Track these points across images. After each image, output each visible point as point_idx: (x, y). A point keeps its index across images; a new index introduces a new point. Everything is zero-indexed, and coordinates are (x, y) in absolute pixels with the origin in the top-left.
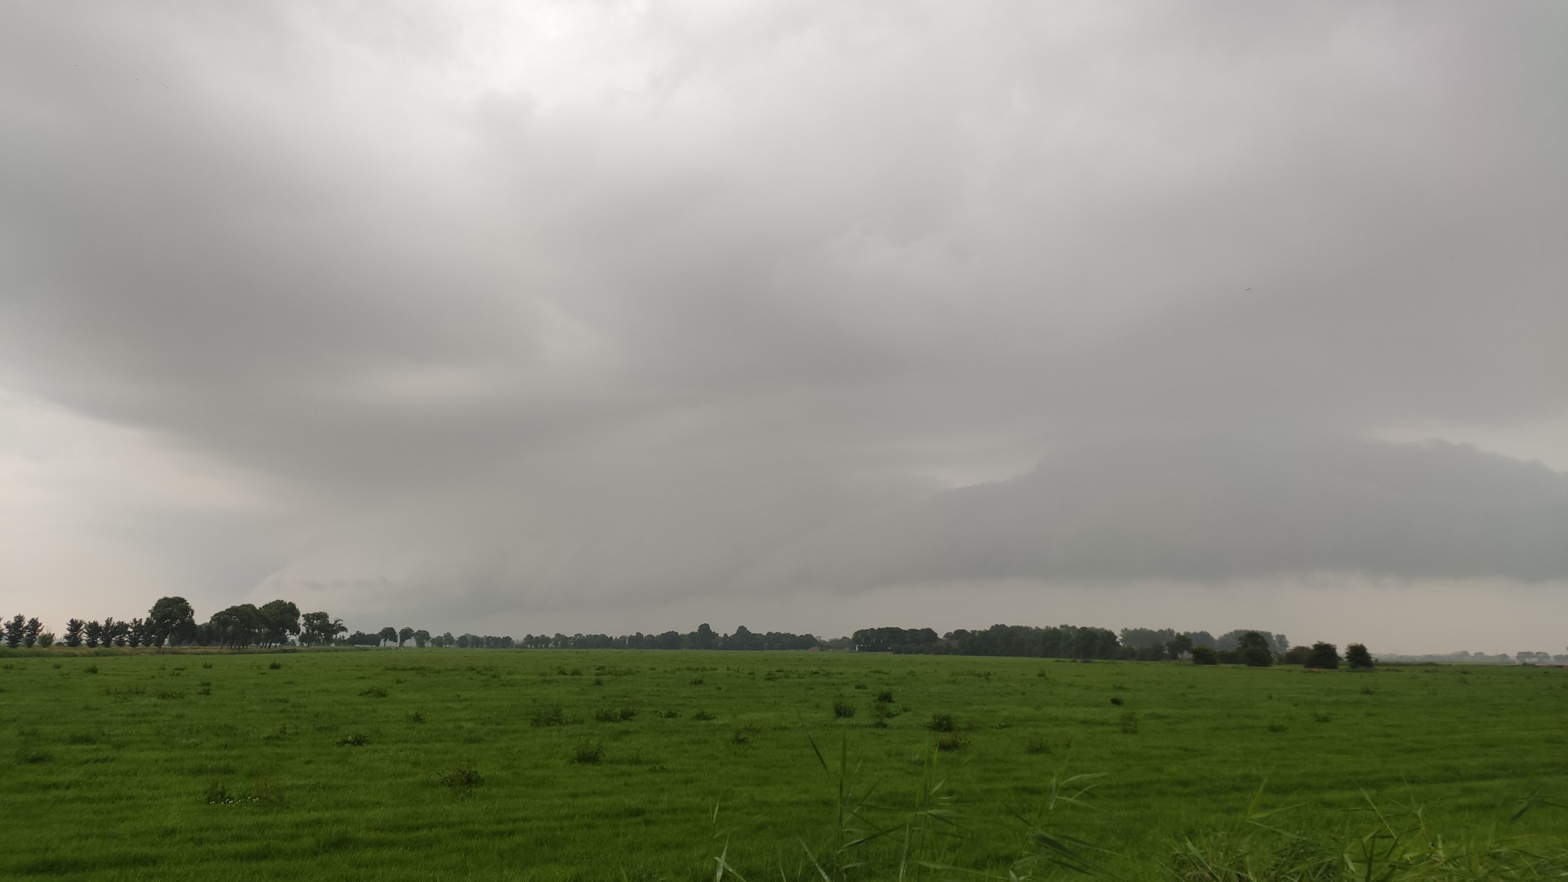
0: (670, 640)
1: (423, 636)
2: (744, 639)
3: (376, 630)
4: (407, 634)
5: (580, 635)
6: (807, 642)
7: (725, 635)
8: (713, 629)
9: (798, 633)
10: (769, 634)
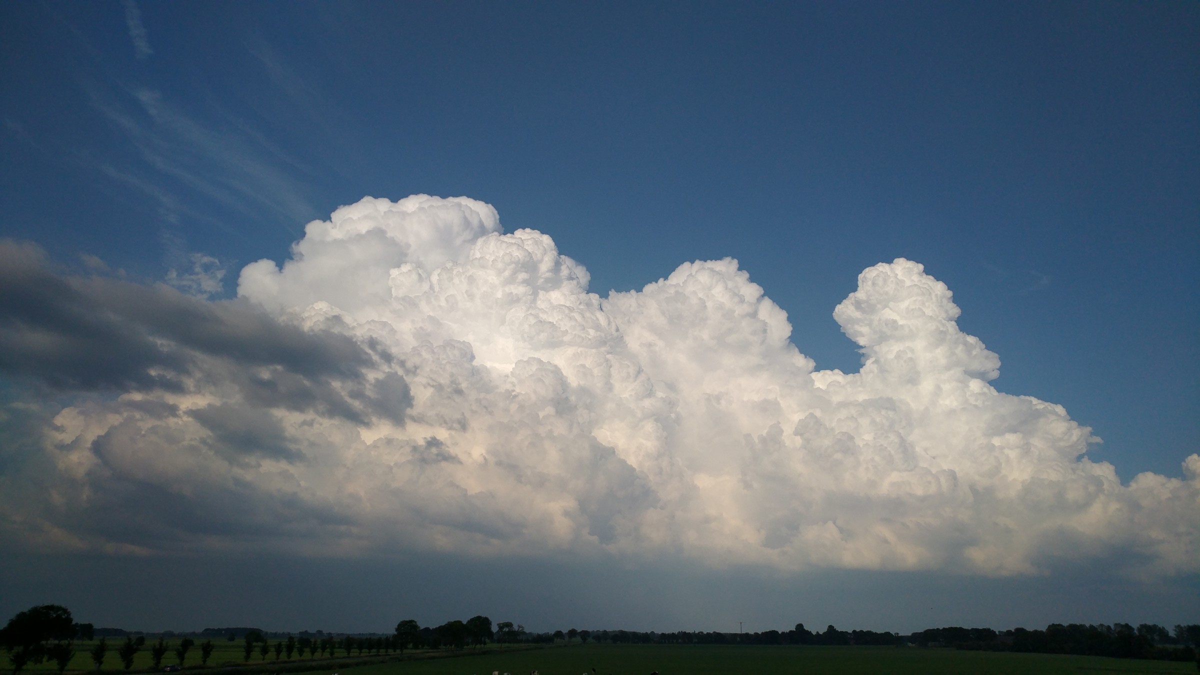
0: (771, 638)
1: (585, 634)
2: (833, 636)
3: (552, 632)
4: (573, 633)
5: (702, 632)
6: (887, 639)
7: (818, 632)
8: (806, 628)
9: (879, 630)
10: (854, 631)
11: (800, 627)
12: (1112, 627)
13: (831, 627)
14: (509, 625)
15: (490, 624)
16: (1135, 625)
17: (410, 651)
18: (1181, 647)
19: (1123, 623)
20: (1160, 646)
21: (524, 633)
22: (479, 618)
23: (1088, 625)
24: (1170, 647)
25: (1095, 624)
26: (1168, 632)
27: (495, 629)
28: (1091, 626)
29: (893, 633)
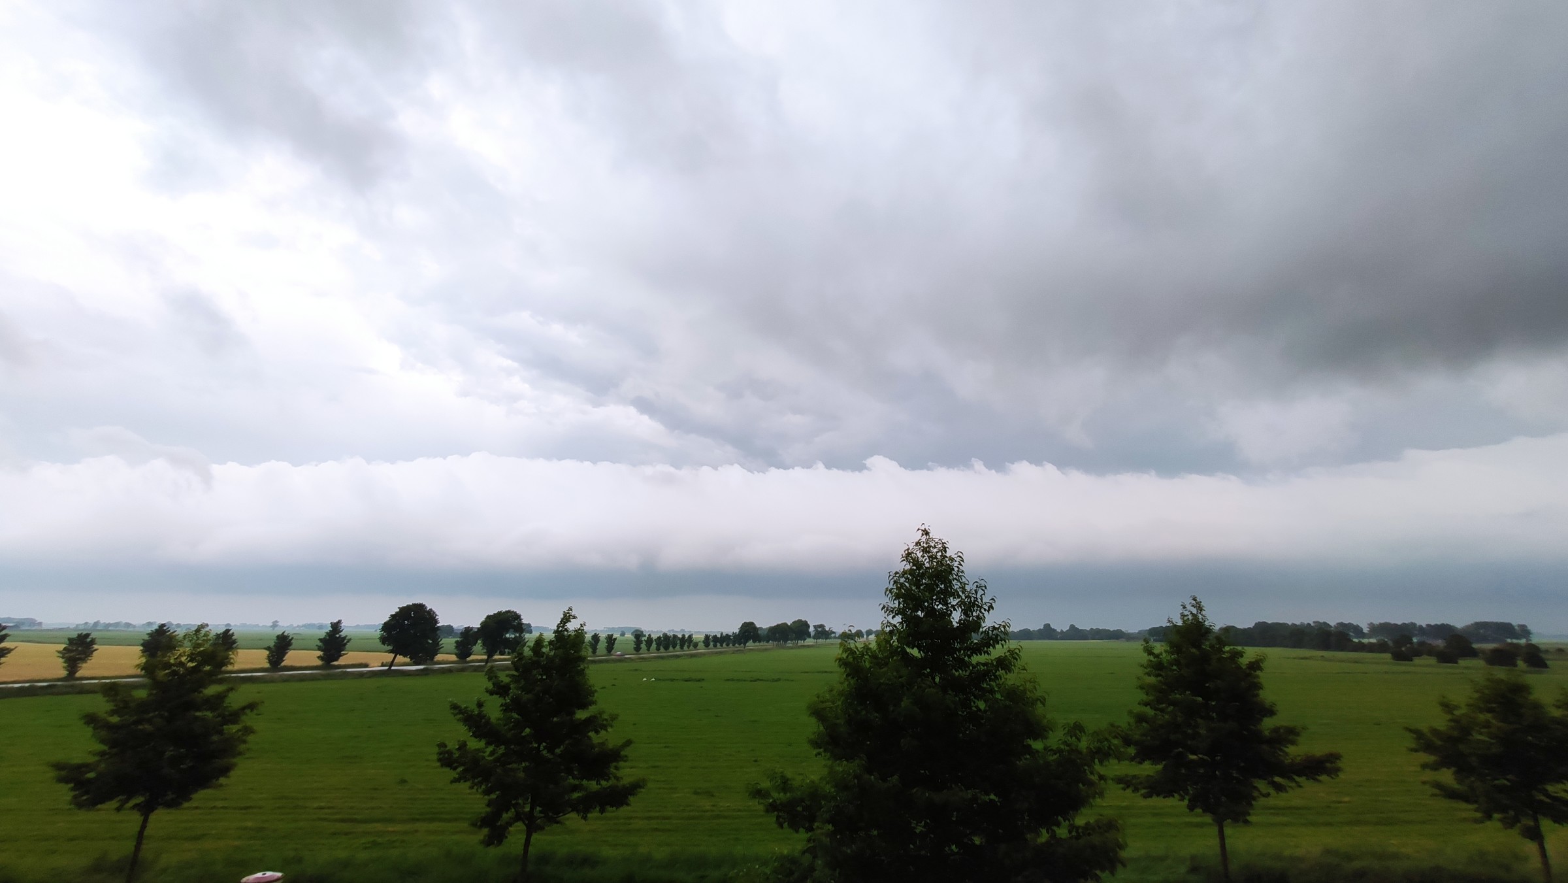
11: (1047, 626)
12: (1312, 624)
13: (1072, 627)
14: (822, 626)
15: (809, 627)
16: (1333, 623)
17: (750, 644)
18: (1373, 640)
19: (1321, 621)
20: (1356, 640)
21: (834, 633)
22: (800, 621)
23: (1290, 624)
24: (1365, 641)
25: (1298, 623)
26: (1362, 629)
27: (812, 629)
28: (1293, 625)
29: (1123, 630)
